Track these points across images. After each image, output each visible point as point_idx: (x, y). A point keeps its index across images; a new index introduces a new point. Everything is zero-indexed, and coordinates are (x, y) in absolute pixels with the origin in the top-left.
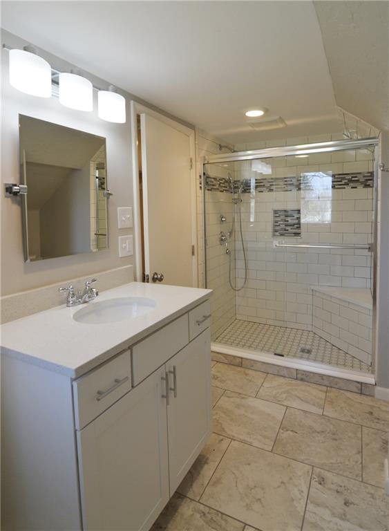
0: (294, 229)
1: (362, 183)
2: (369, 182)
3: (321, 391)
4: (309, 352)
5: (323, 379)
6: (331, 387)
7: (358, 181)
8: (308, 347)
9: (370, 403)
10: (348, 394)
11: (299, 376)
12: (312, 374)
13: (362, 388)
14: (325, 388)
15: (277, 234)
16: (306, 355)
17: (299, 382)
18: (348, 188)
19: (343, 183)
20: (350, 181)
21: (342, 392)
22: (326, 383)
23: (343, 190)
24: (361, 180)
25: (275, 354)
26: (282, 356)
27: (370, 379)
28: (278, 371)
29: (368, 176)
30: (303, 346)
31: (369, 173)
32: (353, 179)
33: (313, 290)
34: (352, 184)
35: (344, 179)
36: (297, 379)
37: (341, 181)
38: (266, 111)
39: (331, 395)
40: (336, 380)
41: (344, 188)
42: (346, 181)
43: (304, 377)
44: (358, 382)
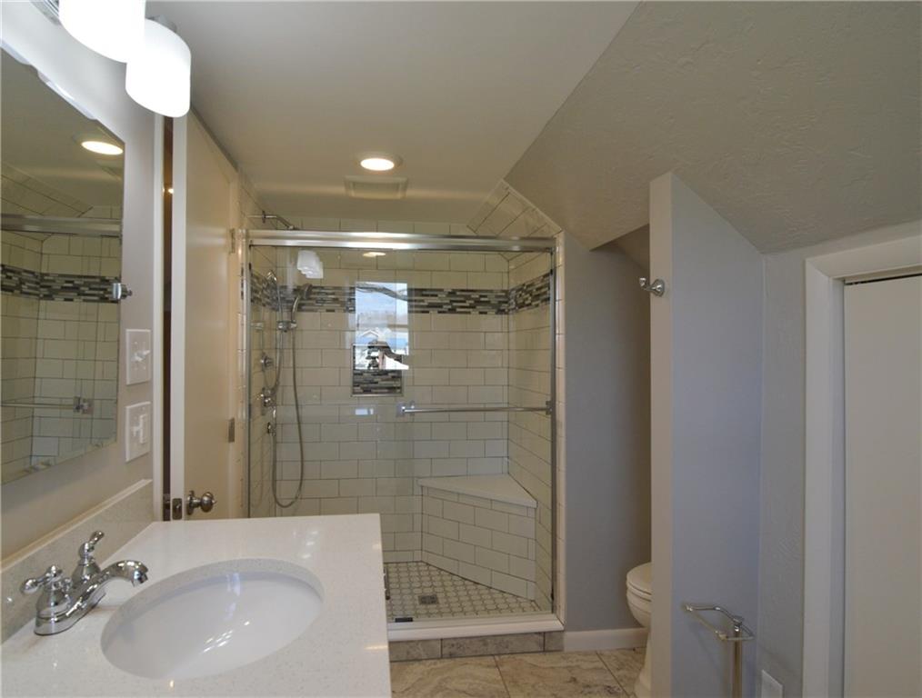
0: (388, 380)
1: (494, 306)
2: (504, 306)
3: (489, 666)
4: (433, 600)
5: (485, 644)
6: (499, 655)
7: (488, 302)
8: (428, 592)
9: (564, 663)
10: (528, 659)
11: (446, 651)
12: (468, 641)
13: (546, 643)
14: (490, 660)
15: (358, 389)
16: (432, 607)
17: (447, 662)
18: (474, 313)
19: (467, 304)
20: (478, 302)
21: (518, 657)
22: (491, 649)
23: (468, 315)
24: (493, 302)
25: (398, 620)
26: (410, 620)
27: (552, 623)
28: (408, 653)
29: (500, 296)
30: (420, 591)
31: (503, 291)
32: (483, 299)
33: (422, 487)
34: (480, 308)
35: (469, 298)
36: (442, 657)
37: (464, 302)
38: (399, 163)
39: (505, 668)
40: (506, 639)
41: (469, 313)
42: (472, 302)
43: (454, 650)
44: (539, 633)
